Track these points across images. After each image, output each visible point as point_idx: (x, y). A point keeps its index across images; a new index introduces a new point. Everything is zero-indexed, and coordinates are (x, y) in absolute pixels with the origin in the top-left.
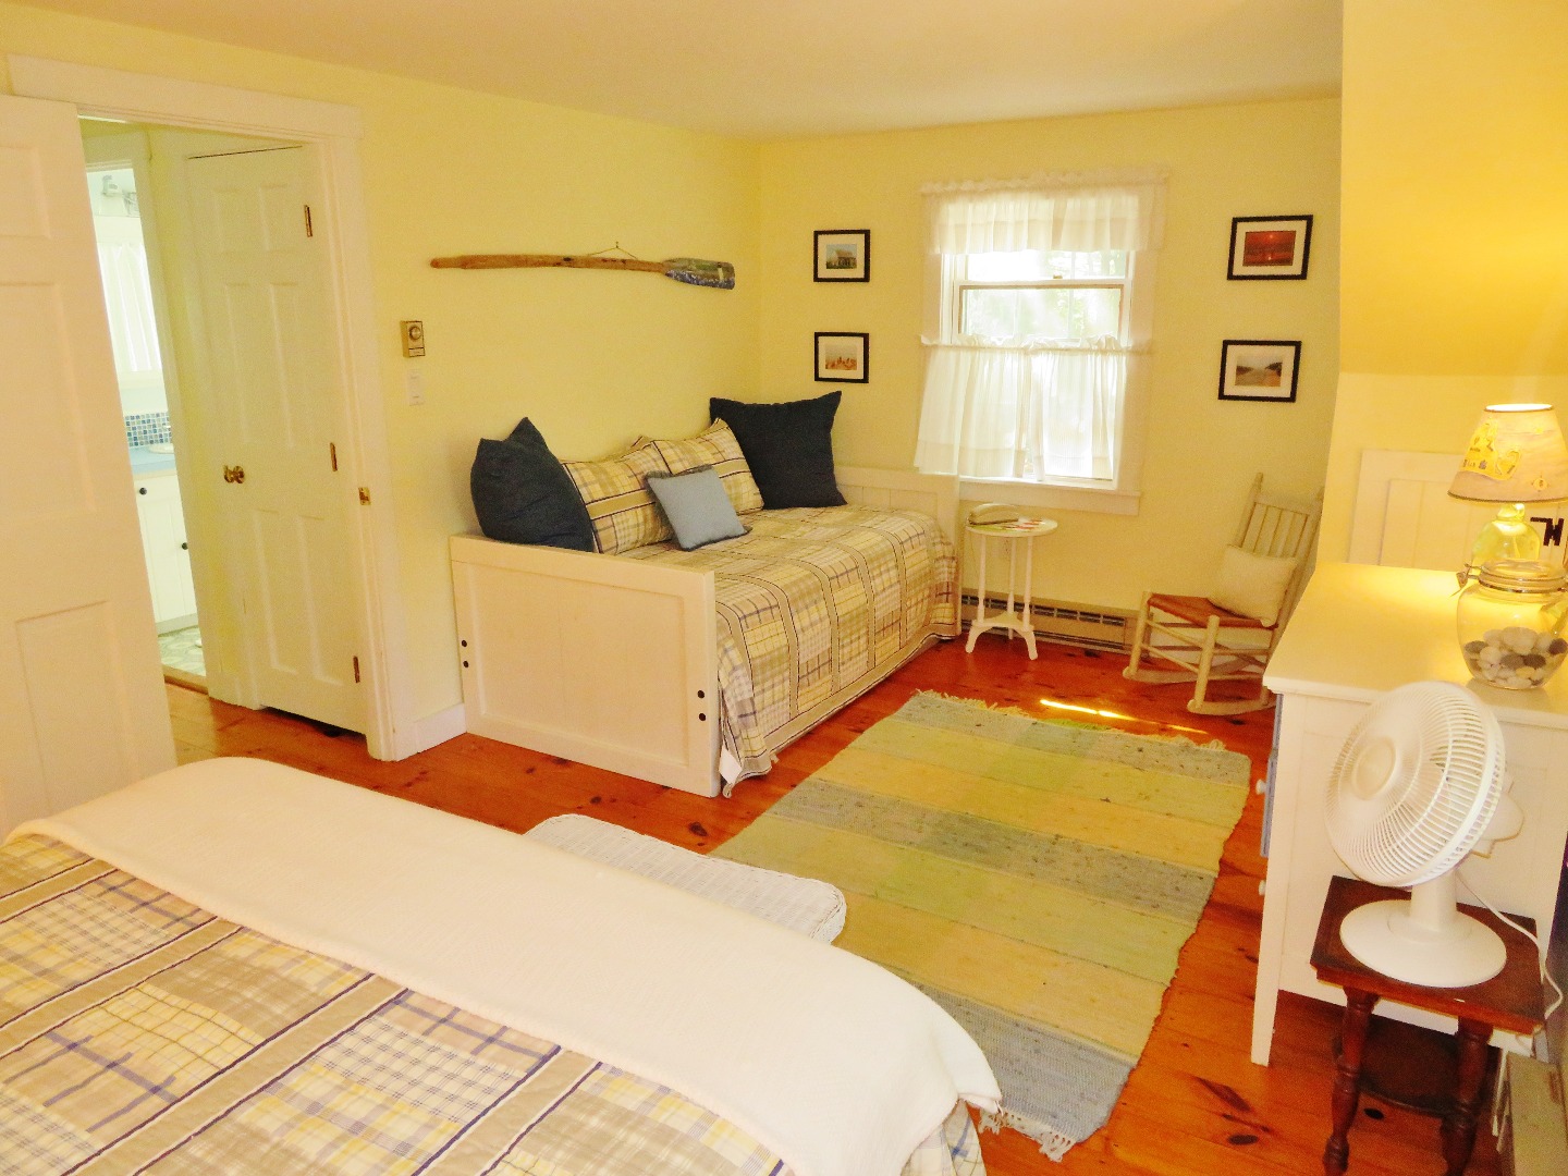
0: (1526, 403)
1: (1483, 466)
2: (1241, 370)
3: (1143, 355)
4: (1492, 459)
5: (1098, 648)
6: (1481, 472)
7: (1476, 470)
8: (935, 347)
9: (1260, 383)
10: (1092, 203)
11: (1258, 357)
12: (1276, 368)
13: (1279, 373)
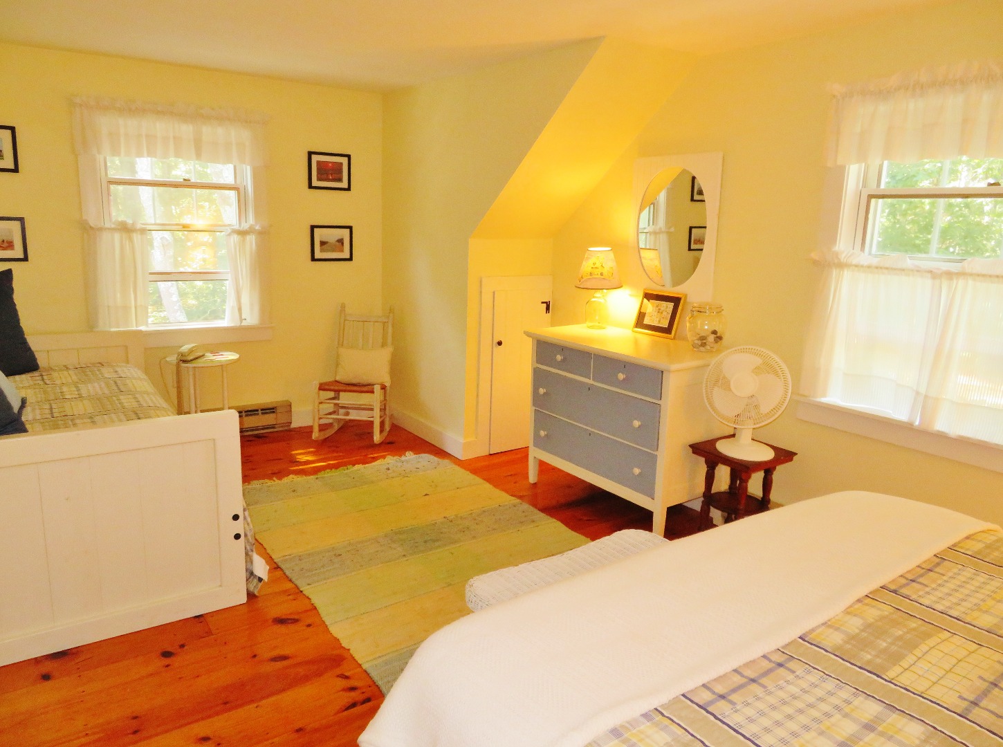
0: (602, 247)
1: (602, 274)
2: (323, 243)
3: (263, 234)
4: (605, 271)
5: (262, 431)
6: (602, 277)
7: (599, 276)
8: (101, 229)
9: (333, 251)
10: (220, 131)
11: (332, 235)
12: (341, 241)
13: (343, 244)
